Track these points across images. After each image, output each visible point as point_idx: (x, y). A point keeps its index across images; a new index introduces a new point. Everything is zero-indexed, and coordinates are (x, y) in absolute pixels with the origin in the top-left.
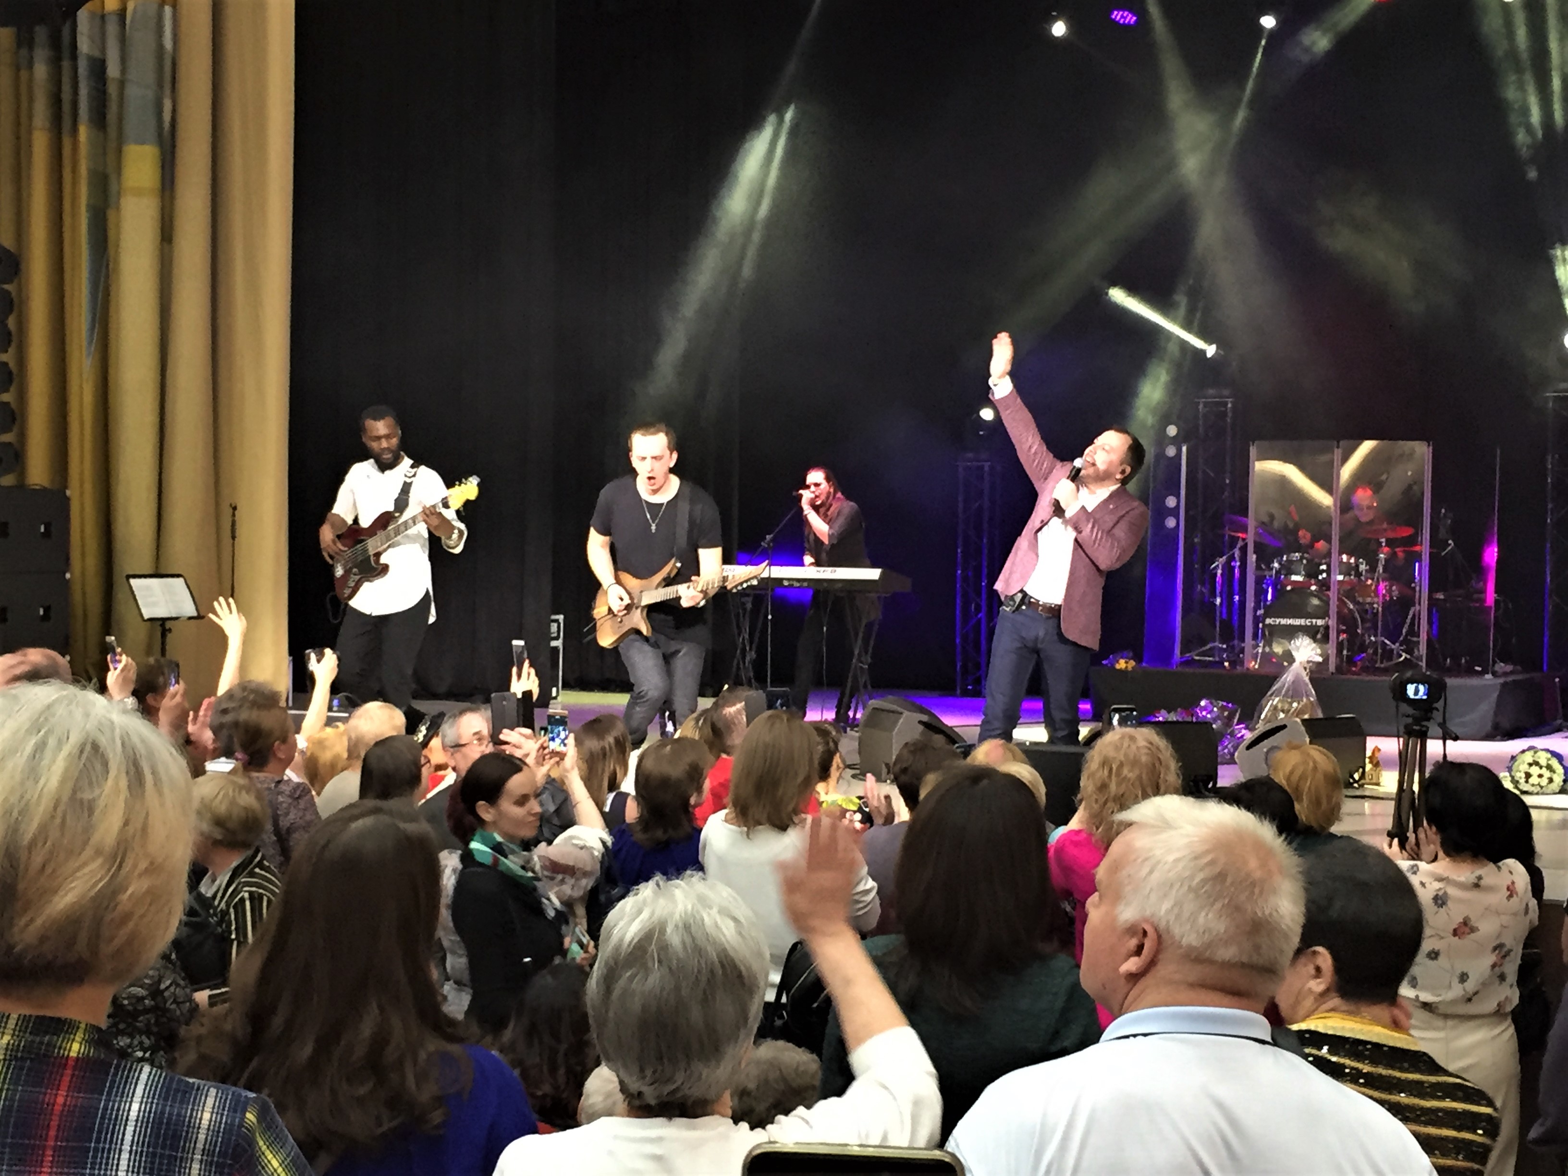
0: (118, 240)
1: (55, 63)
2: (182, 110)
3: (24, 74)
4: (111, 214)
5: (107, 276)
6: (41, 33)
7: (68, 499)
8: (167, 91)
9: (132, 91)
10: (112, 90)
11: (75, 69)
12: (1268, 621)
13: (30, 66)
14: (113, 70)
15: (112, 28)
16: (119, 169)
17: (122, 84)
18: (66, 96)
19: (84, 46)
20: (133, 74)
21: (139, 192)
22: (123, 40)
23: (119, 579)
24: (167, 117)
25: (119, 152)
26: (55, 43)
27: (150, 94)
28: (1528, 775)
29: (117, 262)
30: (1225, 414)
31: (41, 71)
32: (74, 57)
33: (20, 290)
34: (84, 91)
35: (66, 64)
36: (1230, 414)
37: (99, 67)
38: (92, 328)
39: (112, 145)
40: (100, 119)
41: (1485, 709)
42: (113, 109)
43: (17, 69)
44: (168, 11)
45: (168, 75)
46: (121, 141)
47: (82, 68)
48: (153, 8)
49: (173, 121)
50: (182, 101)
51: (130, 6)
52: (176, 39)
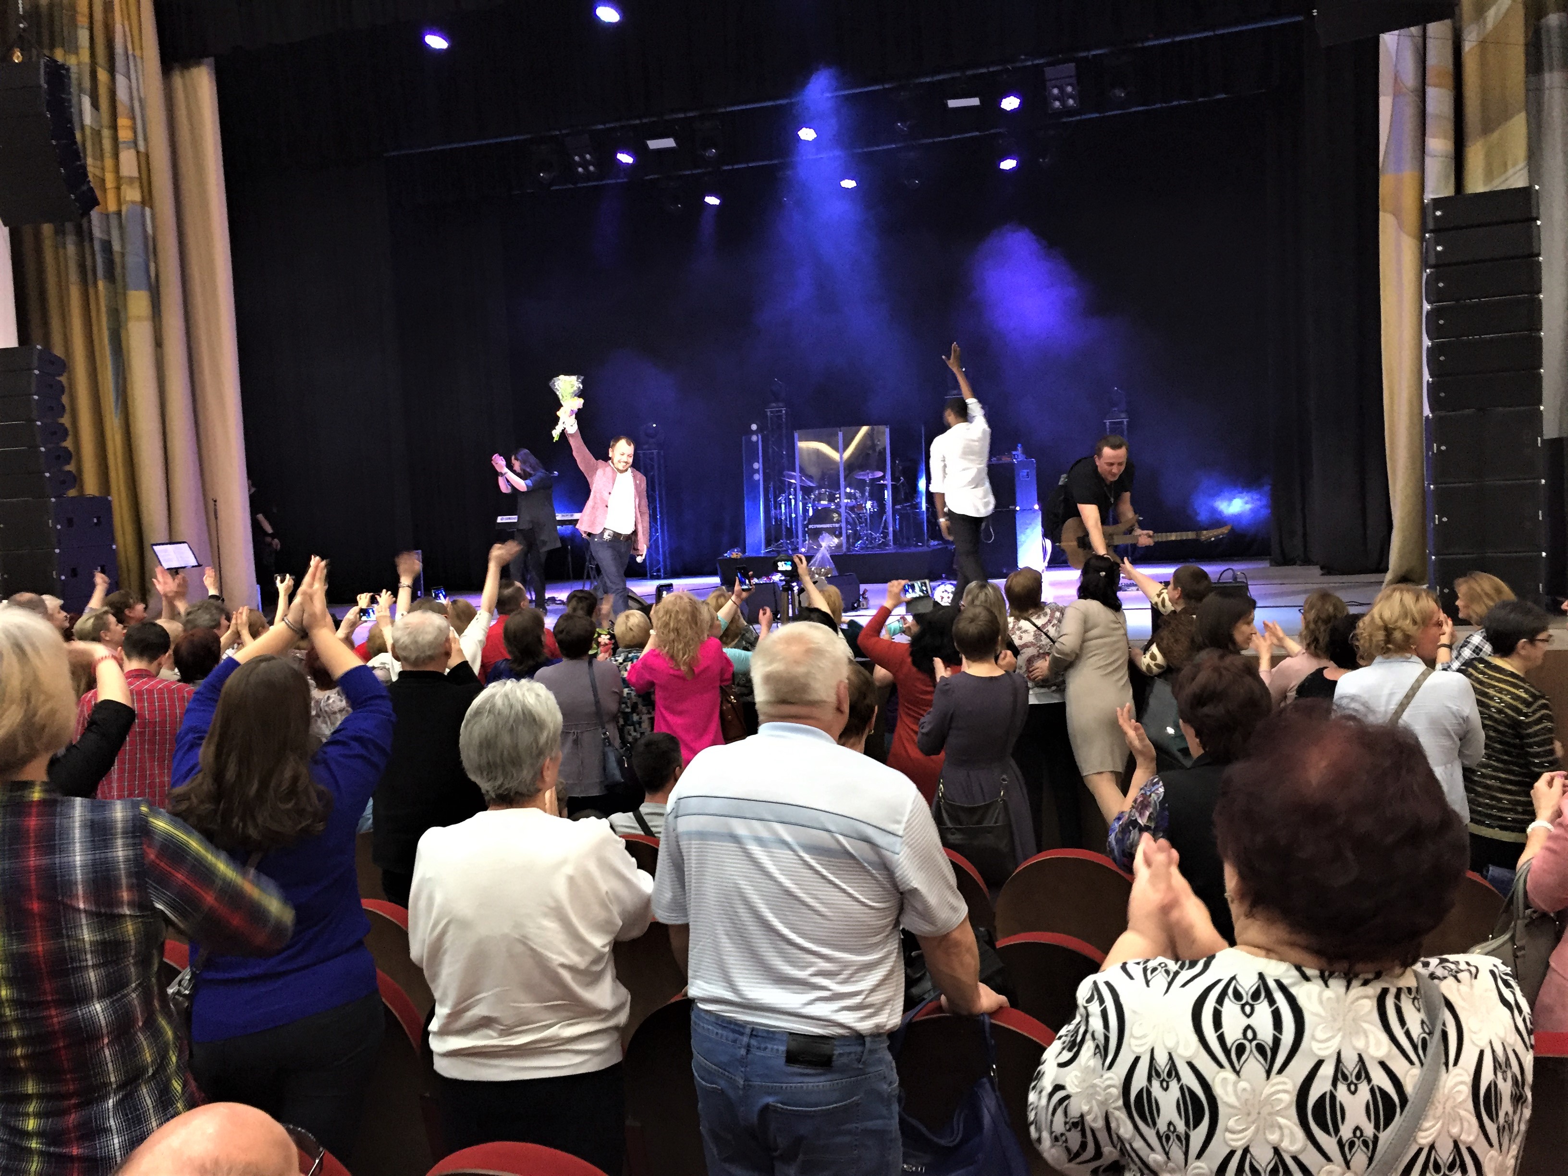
0: (128, 347)
1: (80, 244)
2: (162, 269)
3: (61, 252)
4: (123, 332)
5: (124, 369)
6: (69, 226)
7: (110, 502)
8: (151, 256)
9: (129, 259)
10: (117, 259)
11: (92, 247)
12: (810, 526)
13: (65, 247)
14: (116, 247)
15: (114, 222)
16: (125, 303)
17: (123, 255)
18: (89, 263)
19: (97, 233)
20: (129, 248)
21: (139, 318)
22: (121, 226)
23: (147, 545)
24: (153, 274)
25: (125, 294)
26: (79, 232)
27: (141, 260)
29: (129, 361)
30: (780, 417)
31: (71, 249)
32: (91, 239)
33: (69, 379)
34: (100, 260)
35: (87, 244)
36: (784, 416)
37: (107, 246)
38: (117, 399)
39: (120, 290)
40: (110, 276)
42: (118, 270)
43: (56, 247)
44: (148, 210)
45: (151, 248)
46: (125, 287)
47: (97, 246)
48: (138, 209)
49: (157, 276)
50: (161, 264)
51: (124, 209)
52: (154, 227)
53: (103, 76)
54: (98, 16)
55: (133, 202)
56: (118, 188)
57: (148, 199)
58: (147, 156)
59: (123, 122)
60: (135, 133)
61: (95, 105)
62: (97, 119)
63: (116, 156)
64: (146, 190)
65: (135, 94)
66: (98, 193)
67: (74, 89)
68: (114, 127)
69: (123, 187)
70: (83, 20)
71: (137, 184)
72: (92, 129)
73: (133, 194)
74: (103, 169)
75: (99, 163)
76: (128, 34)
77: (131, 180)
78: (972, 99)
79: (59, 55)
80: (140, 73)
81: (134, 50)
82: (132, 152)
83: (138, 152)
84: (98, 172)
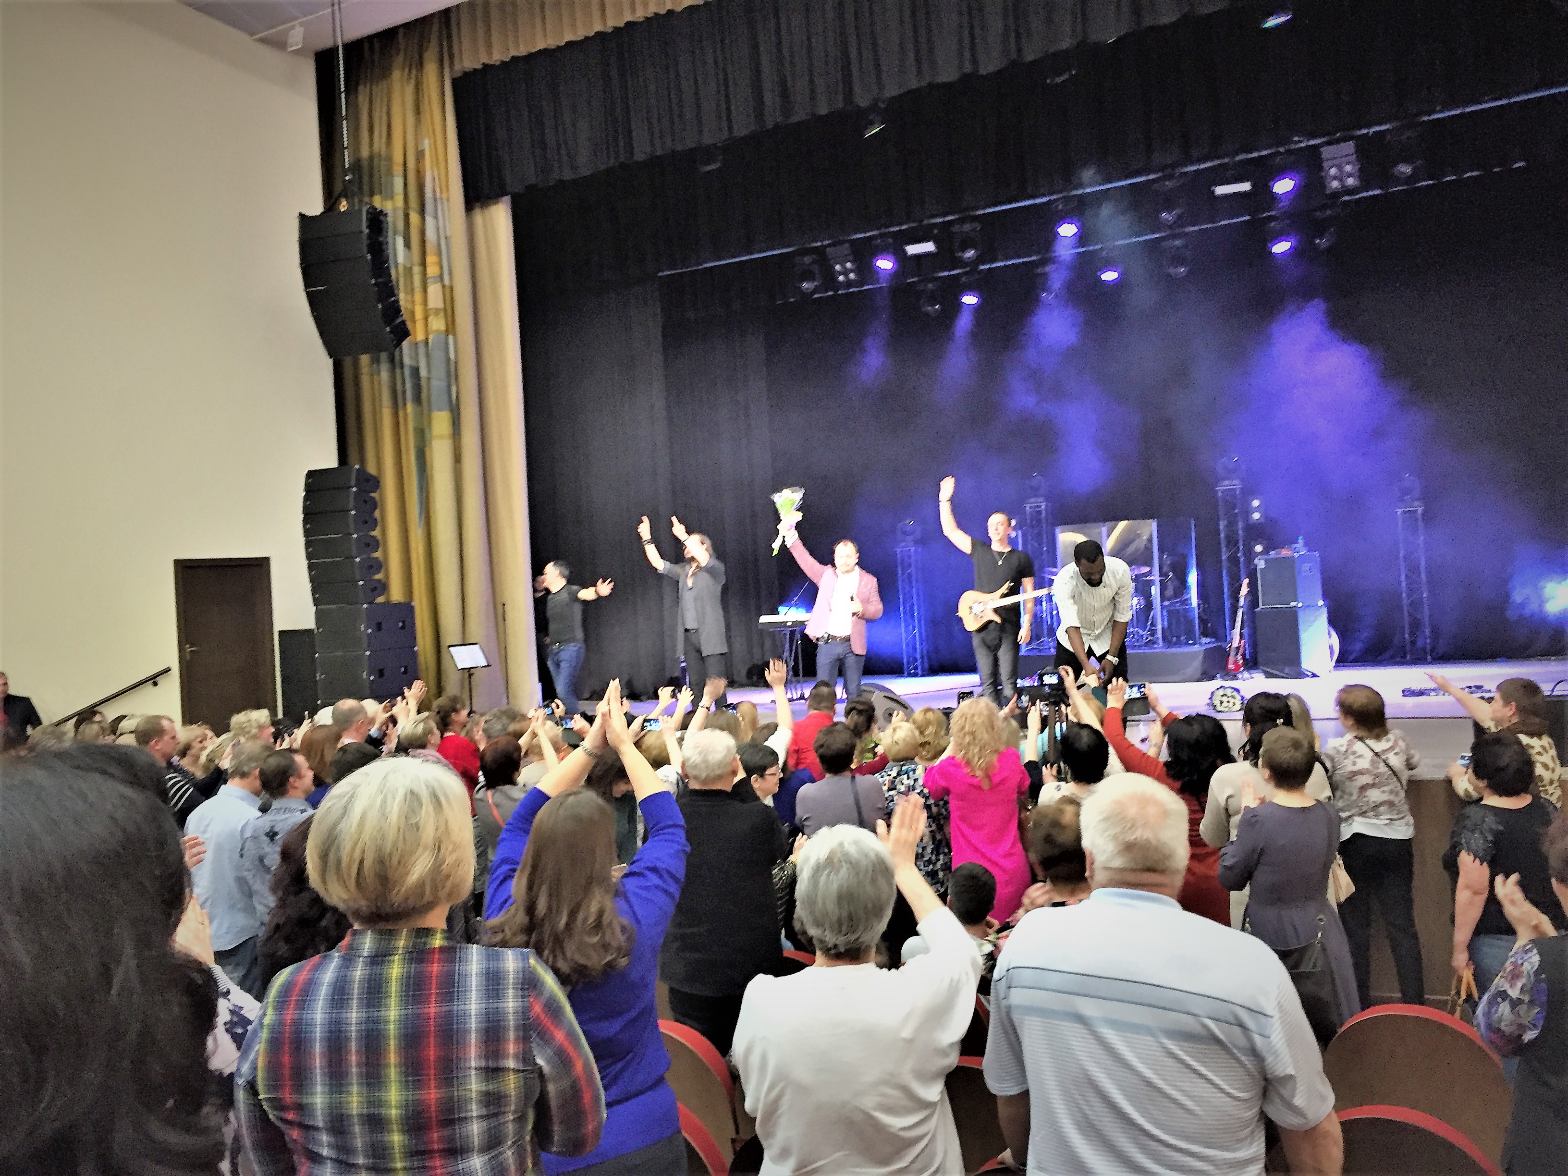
0: (431, 465)
1: (392, 370)
2: (461, 392)
3: (376, 377)
4: (427, 449)
5: (427, 486)
6: (383, 356)
7: (413, 607)
8: (453, 380)
9: (435, 383)
10: (423, 382)
11: (403, 373)
13: (379, 374)
14: (423, 373)
15: (422, 350)
16: (430, 423)
17: (429, 379)
18: (399, 387)
19: (407, 361)
20: (434, 374)
21: (441, 437)
22: (428, 355)
23: (444, 648)
24: (454, 396)
25: (429, 415)
26: (392, 360)
27: (444, 384)
28: (1222, 702)
29: (432, 476)
31: (385, 375)
32: (402, 367)
33: (381, 495)
34: (409, 385)
35: (398, 371)
37: (416, 371)
38: (421, 511)
39: (425, 412)
40: (418, 399)
41: (1196, 665)
42: (424, 395)
43: (372, 375)
44: (451, 338)
45: (453, 374)
46: (430, 410)
47: (407, 372)
48: (443, 336)
49: (457, 398)
50: (462, 385)
51: (431, 337)
52: (456, 351)
53: (414, 218)
54: (411, 164)
55: (438, 331)
56: (426, 319)
57: (451, 327)
58: (452, 288)
59: (431, 259)
60: (441, 268)
61: (407, 245)
62: (408, 257)
63: (425, 290)
64: (450, 319)
65: (441, 231)
66: (409, 325)
67: (390, 233)
68: (423, 264)
69: (430, 319)
70: (398, 170)
71: (442, 314)
72: (405, 267)
73: (438, 324)
74: (413, 302)
75: (409, 298)
76: (437, 178)
77: (437, 311)
78: (1243, 184)
79: (377, 202)
80: (446, 214)
81: (441, 193)
82: (438, 286)
83: (444, 286)
84: (409, 306)
